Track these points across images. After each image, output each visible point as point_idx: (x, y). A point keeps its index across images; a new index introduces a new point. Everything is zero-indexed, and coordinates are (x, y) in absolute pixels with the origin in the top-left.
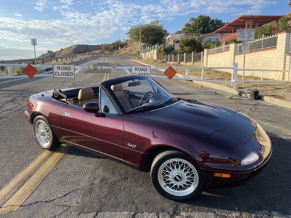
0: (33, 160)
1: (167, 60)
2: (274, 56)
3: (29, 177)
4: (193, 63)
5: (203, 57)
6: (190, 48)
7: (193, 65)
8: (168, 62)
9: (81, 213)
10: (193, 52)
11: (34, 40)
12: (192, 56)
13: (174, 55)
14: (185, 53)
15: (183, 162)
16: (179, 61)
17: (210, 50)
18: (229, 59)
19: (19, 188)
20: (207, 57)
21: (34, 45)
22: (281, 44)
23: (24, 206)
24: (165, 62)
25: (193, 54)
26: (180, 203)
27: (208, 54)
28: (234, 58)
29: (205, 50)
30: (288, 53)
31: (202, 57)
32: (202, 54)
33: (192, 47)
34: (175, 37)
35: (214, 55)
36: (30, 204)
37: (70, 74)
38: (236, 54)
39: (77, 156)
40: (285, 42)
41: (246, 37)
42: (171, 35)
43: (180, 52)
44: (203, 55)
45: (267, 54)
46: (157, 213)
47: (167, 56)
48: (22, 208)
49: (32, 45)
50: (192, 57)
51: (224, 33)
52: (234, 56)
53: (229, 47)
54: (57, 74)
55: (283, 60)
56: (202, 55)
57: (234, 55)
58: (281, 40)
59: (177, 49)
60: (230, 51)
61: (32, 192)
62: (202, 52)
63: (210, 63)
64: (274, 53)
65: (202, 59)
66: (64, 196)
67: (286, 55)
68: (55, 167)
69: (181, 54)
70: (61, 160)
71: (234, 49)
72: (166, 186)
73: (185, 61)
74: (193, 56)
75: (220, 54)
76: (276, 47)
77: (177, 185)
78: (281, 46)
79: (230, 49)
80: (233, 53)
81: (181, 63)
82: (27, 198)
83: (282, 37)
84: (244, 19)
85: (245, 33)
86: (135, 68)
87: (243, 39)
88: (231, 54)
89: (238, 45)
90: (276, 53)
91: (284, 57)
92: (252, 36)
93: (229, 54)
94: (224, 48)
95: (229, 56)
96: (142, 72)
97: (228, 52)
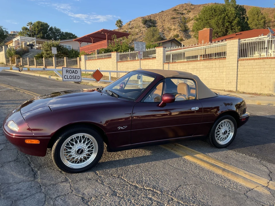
2: (154, 64)
5: (80, 62)
10: (65, 57)
13: (36, 59)
14: (53, 58)
16: (45, 65)
17: (88, 56)
18: (111, 66)
20: (85, 63)
22: (160, 55)
24: (22, 66)
27: (86, 60)
28: (117, 64)
29: (83, 57)
30: (165, 62)
31: (78, 62)
35: (93, 61)
38: (118, 61)
40: (163, 54)
41: (140, 48)
42: (20, 38)
43: (45, 56)
44: (80, 60)
45: (148, 63)
47: (23, 59)
51: (82, 42)
52: (117, 63)
53: (111, 55)
55: (162, 67)
58: (159, 53)
59: (54, 53)
60: (112, 59)
62: (78, 58)
64: (154, 62)
65: (78, 64)
67: (164, 63)
69: (47, 58)
71: (116, 57)
73: (54, 66)
74: (66, 61)
75: (100, 60)
76: (156, 57)
78: (159, 57)
79: (112, 56)
80: (116, 60)
81: (49, 68)
83: (160, 51)
84: (104, 32)
85: (139, 45)
86: (66, 70)
87: (138, 49)
88: (113, 61)
89: (119, 54)
90: (156, 62)
91: (162, 65)
92: (144, 48)
93: (110, 61)
94: (104, 56)
95: (111, 62)
96: (73, 74)
97: (110, 59)
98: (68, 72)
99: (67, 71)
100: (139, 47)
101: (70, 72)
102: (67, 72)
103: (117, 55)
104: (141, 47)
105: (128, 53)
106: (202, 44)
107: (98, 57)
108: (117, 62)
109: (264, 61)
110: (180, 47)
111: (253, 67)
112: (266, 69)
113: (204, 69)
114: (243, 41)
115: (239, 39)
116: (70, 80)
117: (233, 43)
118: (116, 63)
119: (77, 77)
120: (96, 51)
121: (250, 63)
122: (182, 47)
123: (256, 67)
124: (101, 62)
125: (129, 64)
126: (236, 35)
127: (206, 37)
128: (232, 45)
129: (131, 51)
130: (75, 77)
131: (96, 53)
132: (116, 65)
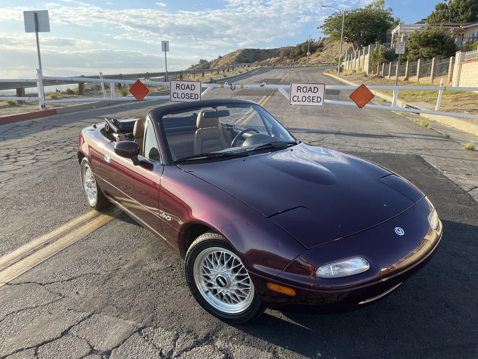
0: (67, 221)
1: (386, 74)
3: (45, 245)
4: (433, 79)
5: (453, 66)
6: (432, 49)
7: (432, 82)
8: (387, 77)
9: (71, 309)
10: (434, 58)
11: (165, 43)
12: (433, 65)
13: (399, 64)
14: (419, 60)
15: (232, 256)
17: (467, 54)
19: (22, 259)
20: (460, 67)
21: (165, 51)
23: (11, 284)
24: (381, 77)
25: (433, 63)
26: (225, 325)
27: (462, 61)
29: (458, 54)
31: (450, 67)
32: (451, 61)
33: (435, 47)
34: (408, 29)
35: (473, 63)
36: (19, 284)
37: (194, 95)
39: (127, 224)
42: (401, 27)
43: (410, 58)
46: (177, 333)
47: (385, 65)
48: (6, 286)
49: (163, 51)
50: (432, 68)
54: (175, 95)
56: (450, 64)
59: (400, 53)
61: (33, 268)
62: (451, 58)
63: (465, 80)
65: (450, 70)
66: (67, 281)
68: (87, 236)
70: (102, 226)
72: (208, 291)
73: (417, 75)
77: (223, 293)
82: (21, 275)
86: (298, 87)
96: (310, 94)
98: (300, 90)
99: (300, 88)
101: (305, 91)
102: (298, 89)
116: (302, 103)
119: (316, 99)
130: (313, 99)
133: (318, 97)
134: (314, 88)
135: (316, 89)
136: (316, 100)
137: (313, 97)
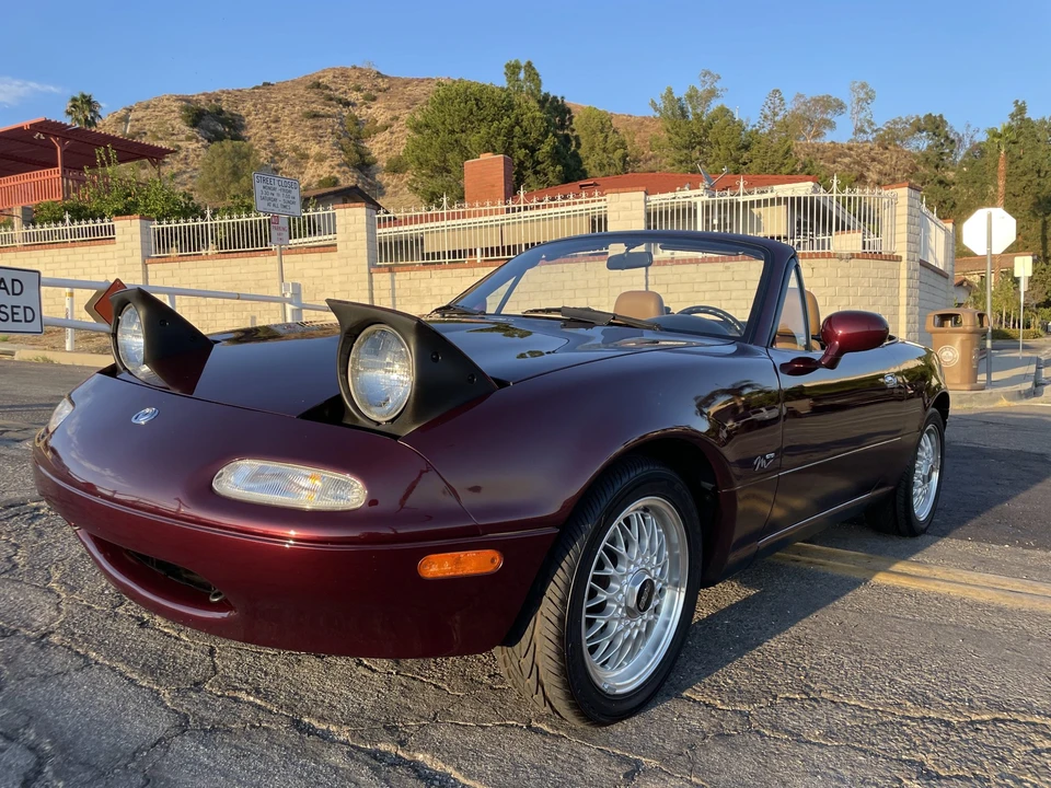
2: (326, 272)
22: (353, 238)
28: (146, 271)
30: (374, 266)
38: (149, 257)
40: (365, 234)
41: (279, 203)
45: (299, 265)
52: (145, 265)
53: (112, 230)
55: (366, 285)
57: (144, 262)
58: (351, 228)
60: (118, 246)
64: (326, 264)
67: (372, 270)
71: (138, 237)
76: (335, 245)
78: (351, 245)
79: (118, 236)
80: (138, 253)
83: (351, 219)
84: (44, 134)
85: (274, 189)
87: (272, 207)
88: (124, 257)
89: (155, 225)
90: (336, 264)
91: (367, 276)
92: (294, 203)
93: (110, 255)
94: (73, 233)
95: (115, 262)
97: (109, 247)
100: (275, 196)
103: (144, 232)
104: (281, 198)
105: (200, 222)
106: (520, 203)
107: (26, 236)
108: (147, 259)
109: (727, 268)
110: (434, 211)
111: (696, 289)
112: (734, 294)
113: (532, 294)
114: (657, 200)
115: (647, 194)
117: (628, 204)
118: (140, 267)
119: (21, 311)
120: (17, 211)
121: (684, 273)
122: (445, 211)
123: (704, 287)
124: (56, 259)
125: (209, 271)
126: (581, 186)
127: (493, 186)
128: (625, 209)
129: (213, 215)
130: (13, 313)
131: (17, 222)
132: (140, 275)
133: (25, 308)
134: (13, 280)
135: (16, 284)
136: (20, 317)
137: (13, 307)
